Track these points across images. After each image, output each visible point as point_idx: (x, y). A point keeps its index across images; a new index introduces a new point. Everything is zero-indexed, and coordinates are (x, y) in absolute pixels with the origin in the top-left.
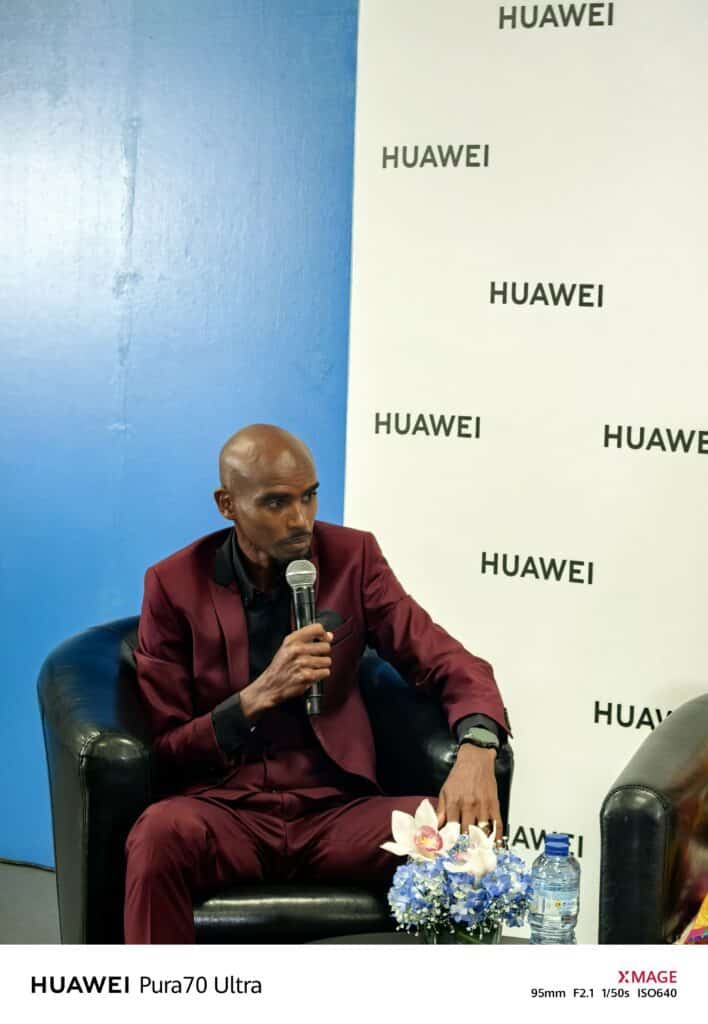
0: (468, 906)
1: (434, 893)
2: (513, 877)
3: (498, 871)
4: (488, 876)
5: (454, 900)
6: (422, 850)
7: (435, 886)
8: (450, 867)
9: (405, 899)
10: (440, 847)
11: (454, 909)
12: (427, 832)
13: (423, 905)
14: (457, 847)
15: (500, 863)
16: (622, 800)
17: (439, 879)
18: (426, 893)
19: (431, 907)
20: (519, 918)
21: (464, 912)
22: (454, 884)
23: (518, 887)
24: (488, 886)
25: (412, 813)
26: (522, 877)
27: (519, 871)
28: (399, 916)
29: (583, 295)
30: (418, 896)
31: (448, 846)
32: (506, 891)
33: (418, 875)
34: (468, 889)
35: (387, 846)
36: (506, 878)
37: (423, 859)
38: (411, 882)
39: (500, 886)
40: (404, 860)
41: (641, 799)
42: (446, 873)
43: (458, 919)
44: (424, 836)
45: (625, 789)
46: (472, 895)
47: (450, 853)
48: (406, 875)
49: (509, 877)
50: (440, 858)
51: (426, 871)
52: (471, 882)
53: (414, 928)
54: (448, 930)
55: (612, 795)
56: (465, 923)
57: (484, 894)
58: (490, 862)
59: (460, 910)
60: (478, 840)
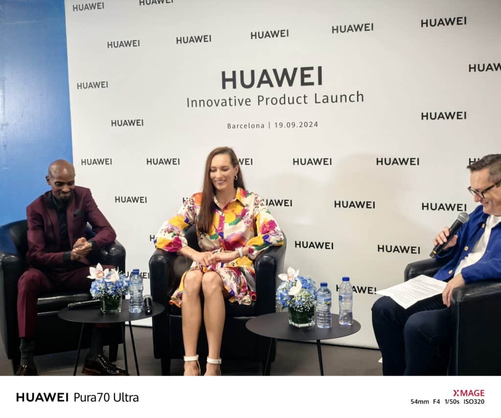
0: (112, 290)
1: (102, 288)
2: (124, 282)
3: (120, 280)
4: (117, 282)
5: (108, 289)
6: (99, 277)
7: (102, 286)
8: (107, 281)
9: (94, 291)
10: (104, 275)
11: (108, 292)
12: (100, 272)
13: (99, 291)
14: (108, 275)
15: (120, 278)
16: (155, 259)
17: (104, 284)
18: (100, 288)
19: (102, 292)
20: (127, 292)
21: (111, 292)
22: (108, 285)
23: (125, 284)
24: (117, 285)
25: (95, 267)
26: (127, 281)
27: (126, 279)
28: (93, 295)
29: (137, 122)
30: (98, 289)
31: (106, 275)
32: (122, 285)
33: (98, 284)
34: (112, 286)
36: (122, 282)
37: (99, 279)
38: (96, 286)
39: (121, 284)
40: (94, 280)
41: (160, 258)
42: (106, 282)
43: (109, 294)
44: (99, 273)
45: (155, 256)
46: (113, 287)
47: (107, 277)
48: (95, 284)
49: (123, 282)
50: (104, 279)
51: (100, 283)
52: (113, 284)
53: (97, 298)
54: (107, 297)
55: (151, 258)
56: (111, 295)
57: (116, 286)
58: (118, 278)
59: (110, 292)
60: (114, 273)
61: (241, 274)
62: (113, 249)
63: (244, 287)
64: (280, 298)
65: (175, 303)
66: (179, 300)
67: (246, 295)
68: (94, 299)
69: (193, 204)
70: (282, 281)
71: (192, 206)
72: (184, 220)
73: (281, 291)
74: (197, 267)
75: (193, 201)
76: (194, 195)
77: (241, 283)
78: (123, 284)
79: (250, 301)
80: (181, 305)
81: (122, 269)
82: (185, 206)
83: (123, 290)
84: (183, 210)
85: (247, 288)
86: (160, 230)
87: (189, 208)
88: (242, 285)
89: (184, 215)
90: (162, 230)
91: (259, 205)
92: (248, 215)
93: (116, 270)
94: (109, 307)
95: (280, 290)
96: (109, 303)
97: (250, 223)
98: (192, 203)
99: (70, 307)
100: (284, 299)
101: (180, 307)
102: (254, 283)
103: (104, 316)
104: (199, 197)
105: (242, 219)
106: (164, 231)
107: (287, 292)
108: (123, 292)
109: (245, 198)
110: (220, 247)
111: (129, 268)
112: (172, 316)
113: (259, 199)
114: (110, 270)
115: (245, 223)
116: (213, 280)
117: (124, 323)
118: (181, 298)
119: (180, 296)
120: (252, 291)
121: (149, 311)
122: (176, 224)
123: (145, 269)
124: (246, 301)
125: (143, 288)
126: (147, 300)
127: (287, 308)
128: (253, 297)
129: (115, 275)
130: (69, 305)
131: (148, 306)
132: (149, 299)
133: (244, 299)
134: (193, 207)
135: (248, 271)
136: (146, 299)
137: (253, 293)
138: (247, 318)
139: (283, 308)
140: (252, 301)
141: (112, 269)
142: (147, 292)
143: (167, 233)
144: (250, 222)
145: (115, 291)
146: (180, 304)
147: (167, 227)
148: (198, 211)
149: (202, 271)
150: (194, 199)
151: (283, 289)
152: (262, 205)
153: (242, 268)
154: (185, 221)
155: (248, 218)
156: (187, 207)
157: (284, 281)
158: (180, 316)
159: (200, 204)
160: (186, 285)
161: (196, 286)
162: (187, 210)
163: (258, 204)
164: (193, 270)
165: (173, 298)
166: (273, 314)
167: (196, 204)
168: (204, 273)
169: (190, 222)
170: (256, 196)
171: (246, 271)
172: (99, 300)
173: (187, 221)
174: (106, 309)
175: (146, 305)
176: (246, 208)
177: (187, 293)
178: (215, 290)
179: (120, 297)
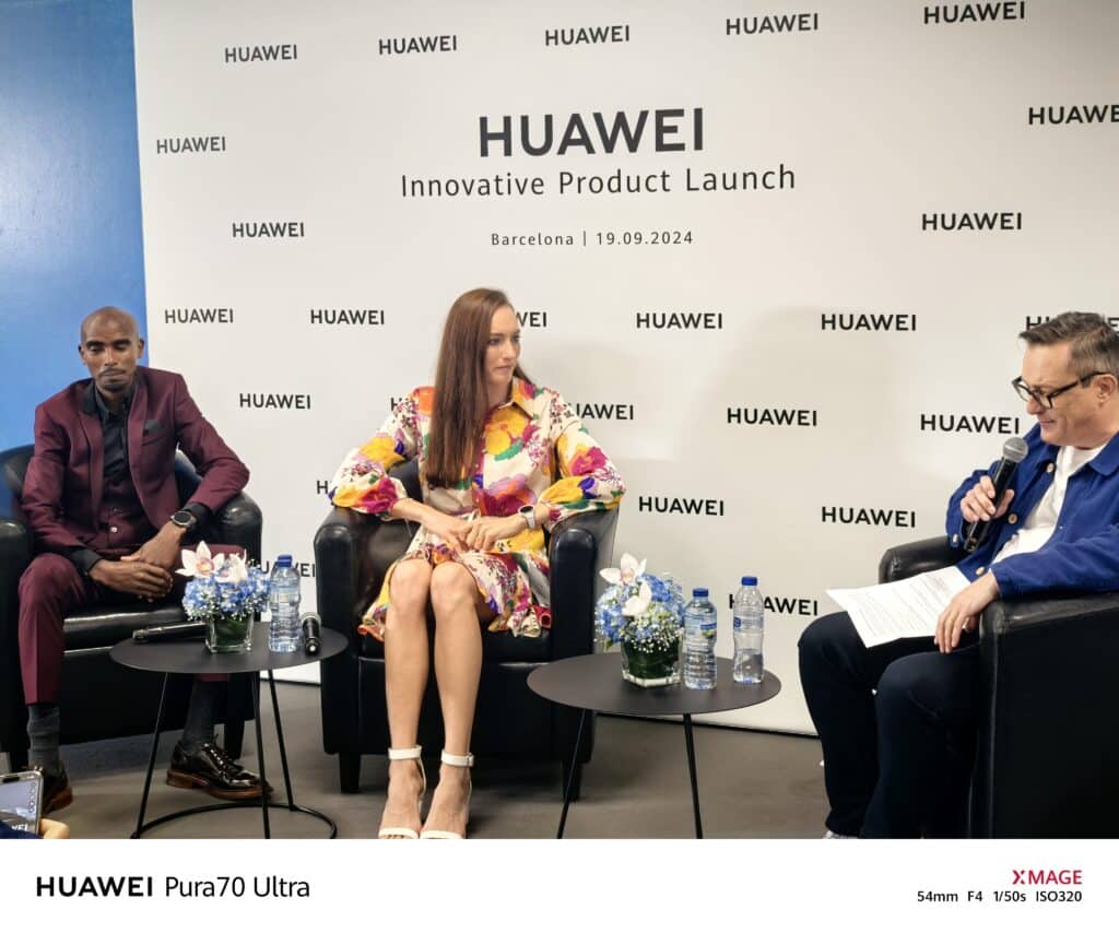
0: (232, 602)
1: (210, 596)
2: (259, 583)
3: (248, 580)
4: (244, 583)
5: (222, 599)
6: (203, 572)
7: (210, 592)
8: (219, 580)
9: (193, 602)
10: (213, 569)
11: (223, 604)
12: (204, 561)
13: (203, 604)
14: (223, 568)
15: (250, 575)
16: (327, 534)
17: (213, 588)
18: (205, 597)
19: (209, 605)
20: (264, 607)
21: (229, 605)
22: (222, 590)
23: (261, 588)
24: (243, 589)
26: (264, 582)
27: (262, 578)
28: (189, 613)
29: (290, 229)
30: (201, 599)
31: (217, 568)
32: (254, 591)
33: (200, 586)
34: (231, 592)
35: (180, 571)
36: (254, 584)
37: (202, 576)
38: (195, 591)
39: (251, 588)
40: (191, 579)
41: (338, 532)
42: (217, 584)
43: (226, 610)
44: (203, 563)
45: (328, 527)
46: (233, 595)
47: (220, 571)
48: (193, 587)
49: (255, 583)
50: (213, 576)
51: (204, 584)
52: (233, 587)
53: (199, 619)
54: (220, 618)
55: (320, 530)
56: (230, 613)
57: (241, 594)
58: (244, 574)
59: (227, 605)
60: (237, 563)
61: (517, 570)
62: (234, 510)
63: (523, 598)
64: (603, 622)
65: (372, 632)
66: (378, 624)
67: (528, 614)
68: (193, 621)
69: (413, 412)
70: (609, 585)
71: (411, 415)
72: (393, 448)
73: (606, 607)
74: (420, 552)
75: (414, 406)
76: (417, 391)
77: (516, 588)
78: (256, 587)
79: (537, 627)
80: (383, 636)
81: (254, 555)
82: (396, 416)
83: (256, 602)
84: (391, 426)
85: (530, 600)
86: (341, 470)
87: (406, 421)
88: (519, 591)
89: (393, 435)
90: (346, 470)
91: (562, 417)
92: (537, 437)
93: (241, 556)
94: (224, 639)
95: (603, 604)
96: (226, 630)
97: (542, 457)
98: (411, 409)
99: (137, 637)
100: (612, 624)
101: (381, 639)
102: (547, 589)
103: (214, 657)
104: (429, 397)
105: (524, 446)
106: (350, 471)
107: (619, 608)
108: (255, 606)
109: (530, 400)
110: (474, 507)
111: (269, 554)
112: (365, 659)
113: (561, 401)
114: (227, 557)
115: (530, 455)
116: (454, 582)
117: (258, 673)
118: (383, 620)
119: (381, 616)
120: (542, 605)
121: (313, 649)
122: (375, 455)
123: (306, 555)
124: (529, 629)
125: (300, 596)
126: (310, 624)
127: (619, 643)
128: (545, 620)
129: (237, 568)
130: (134, 634)
131: (311, 636)
132: (314, 621)
133: (524, 624)
134: (414, 419)
135: (533, 563)
136: (306, 622)
137: (545, 610)
138: (531, 665)
139: (611, 643)
140: (542, 628)
141: (231, 555)
142: (309, 606)
143: (357, 475)
144: (542, 453)
145: (238, 603)
146: (381, 632)
147: (356, 463)
148: (425, 427)
149: (430, 561)
150: (417, 400)
151: (610, 602)
152: (568, 415)
153: (521, 556)
154: (396, 450)
155: (537, 444)
156: (400, 415)
157: (613, 585)
158: (381, 661)
159: (430, 412)
160: (393, 591)
161: (418, 594)
162: (401, 425)
163: (559, 414)
164: (411, 558)
165: (367, 620)
166: (589, 656)
167: (419, 412)
168: (434, 566)
169: (406, 451)
170: (555, 396)
171: (528, 562)
172: (201, 623)
173: (400, 449)
174: (218, 642)
175: (306, 636)
176: (533, 423)
177: (398, 610)
178: (460, 602)
179: (248, 616)
